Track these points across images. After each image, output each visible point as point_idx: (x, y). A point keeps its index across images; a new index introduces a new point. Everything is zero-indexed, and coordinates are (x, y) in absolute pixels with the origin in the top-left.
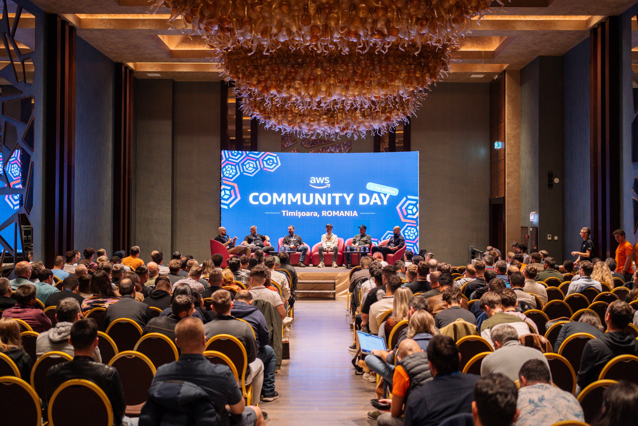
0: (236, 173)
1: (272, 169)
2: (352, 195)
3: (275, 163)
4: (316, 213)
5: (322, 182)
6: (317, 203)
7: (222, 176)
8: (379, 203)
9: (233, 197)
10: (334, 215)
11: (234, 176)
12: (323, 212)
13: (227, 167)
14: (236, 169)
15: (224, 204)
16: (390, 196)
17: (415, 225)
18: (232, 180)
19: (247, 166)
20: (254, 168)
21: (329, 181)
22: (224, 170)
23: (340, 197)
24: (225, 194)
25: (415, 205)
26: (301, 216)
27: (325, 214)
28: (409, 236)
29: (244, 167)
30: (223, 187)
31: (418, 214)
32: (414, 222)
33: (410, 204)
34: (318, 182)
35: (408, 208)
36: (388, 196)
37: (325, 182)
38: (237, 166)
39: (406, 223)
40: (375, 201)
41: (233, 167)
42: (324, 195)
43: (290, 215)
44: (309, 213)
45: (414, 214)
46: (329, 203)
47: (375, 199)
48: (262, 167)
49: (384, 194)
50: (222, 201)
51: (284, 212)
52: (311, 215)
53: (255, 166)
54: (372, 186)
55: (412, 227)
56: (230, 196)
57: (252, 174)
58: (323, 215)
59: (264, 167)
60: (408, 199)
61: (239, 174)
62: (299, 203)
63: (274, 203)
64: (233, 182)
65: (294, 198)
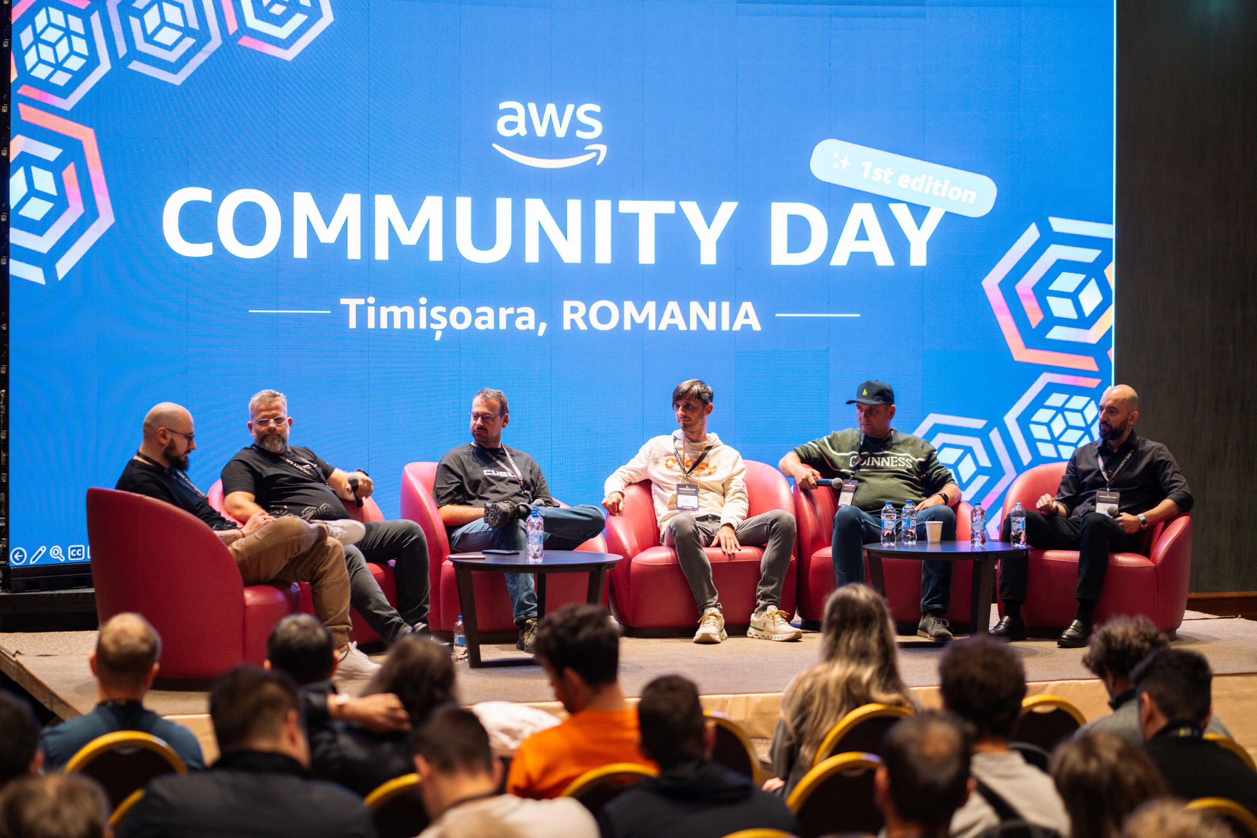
0: (92, 61)
1: (286, 44)
2: (727, 210)
3: (303, 9)
4: (530, 311)
5: (561, 132)
6: (532, 255)
7: (14, 76)
8: (884, 258)
9: (75, 211)
10: (627, 326)
11: (78, 77)
12: (567, 305)
13: (41, 20)
14: (89, 36)
15: (30, 257)
16: (948, 215)
17: (1093, 383)
18: (68, 104)
19: (152, 18)
20: (186, 31)
21: (598, 128)
22: (26, 37)
23: (660, 219)
24: (33, 192)
25: (1092, 271)
26: (449, 328)
27: (578, 318)
28: (1055, 441)
29: (134, 22)
30: (18, 145)
31: (1109, 319)
32: (1089, 363)
33: (1061, 266)
34: (541, 131)
35: (1052, 288)
36: (932, 221)
37: (580, 134)
38: (95, 19)
39: (1038, 370)
40: (862, 247)
41: (76, 24)
42: (574, 207)
43: (384, 325)
44: (490, 311)
45: (1085, 322)
46: (603, 255)
47: (862, 235)
48: (232, 27)
49: (913, 207)
50: (17, 237)
51: (352, 303)
52: (503, 326)
53: (194, 24)
54: (845, 162)
55: (1072, 391)
56: (60, 204)
57: (174, 68)
58: (567, 326)
59: (243, 29)
60: (1048, 238)
61: (105, 66)
62: (436, 253)
63: (300, 251)
64: (74, 115)
65: (409, 224)
